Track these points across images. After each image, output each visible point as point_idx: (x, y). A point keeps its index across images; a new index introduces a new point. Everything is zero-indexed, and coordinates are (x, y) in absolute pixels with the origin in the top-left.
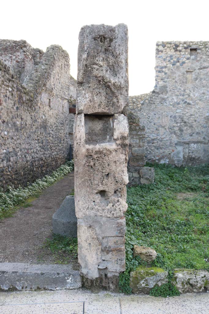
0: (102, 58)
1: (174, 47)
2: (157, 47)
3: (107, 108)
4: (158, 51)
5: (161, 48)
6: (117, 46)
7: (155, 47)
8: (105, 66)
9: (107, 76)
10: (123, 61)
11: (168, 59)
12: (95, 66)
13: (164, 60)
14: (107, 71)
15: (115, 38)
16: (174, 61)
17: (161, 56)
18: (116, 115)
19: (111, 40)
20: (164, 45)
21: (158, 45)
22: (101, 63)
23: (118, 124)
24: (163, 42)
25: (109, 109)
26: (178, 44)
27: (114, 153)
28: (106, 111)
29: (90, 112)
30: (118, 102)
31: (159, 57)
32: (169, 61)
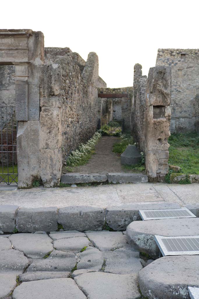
0: (160, 82)
1: (170, 52)
2: (159, 53)
3: (162, 103)
4: (159, 55)
5: (161, 53)
6: (167, 76)
7: (157, 53)
8: (162, 85)
9: (163, 89)
10: (170, 83)
11: (166, 61)
12: (157, 85)
13: (163, 61)
14: (163, 87)
15: (166, 73)
16: (170, 62)
17: (161, 59)
18: (166, 106)
19: (164, 74)
20: (163, 51)
21: (159, 51)
22: (160, 84)
23: (167, 110)
24: (162, 49)
25: (163, 104)
26: (173, 51)
27: (165, 122)
28: (162, 104)
29: (155, 105)
30: (167, 101)
31: (160, 60)
32: (167, 62)
